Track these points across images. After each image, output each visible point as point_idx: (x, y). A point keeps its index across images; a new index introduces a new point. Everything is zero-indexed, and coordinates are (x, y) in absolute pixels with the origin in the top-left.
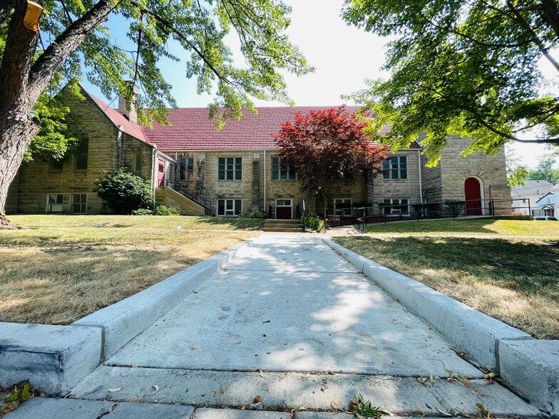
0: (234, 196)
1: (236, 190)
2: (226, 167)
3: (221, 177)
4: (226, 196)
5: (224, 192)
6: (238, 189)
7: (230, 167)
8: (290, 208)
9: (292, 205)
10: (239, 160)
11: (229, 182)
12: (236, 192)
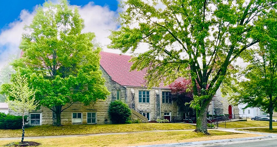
0: (147, 111)
1: (147, 108)
2: (142, 96)
3: (140, 101)
4: (144, 111)
5: (142, 109)
6: (149, 108)
7: (144, 96)
8: (170, 116)
9: (170, 115)
10: (148, 93)
11: (144, 104)
12: (148, 109)
